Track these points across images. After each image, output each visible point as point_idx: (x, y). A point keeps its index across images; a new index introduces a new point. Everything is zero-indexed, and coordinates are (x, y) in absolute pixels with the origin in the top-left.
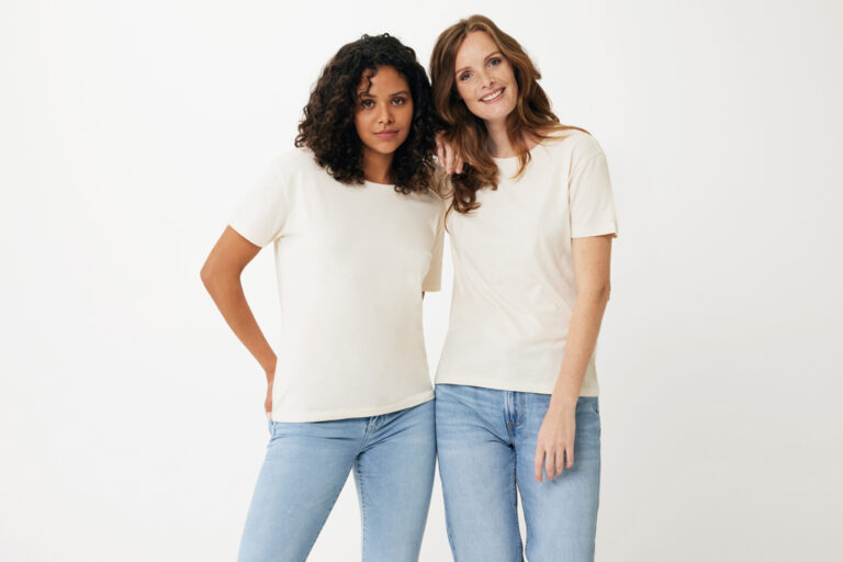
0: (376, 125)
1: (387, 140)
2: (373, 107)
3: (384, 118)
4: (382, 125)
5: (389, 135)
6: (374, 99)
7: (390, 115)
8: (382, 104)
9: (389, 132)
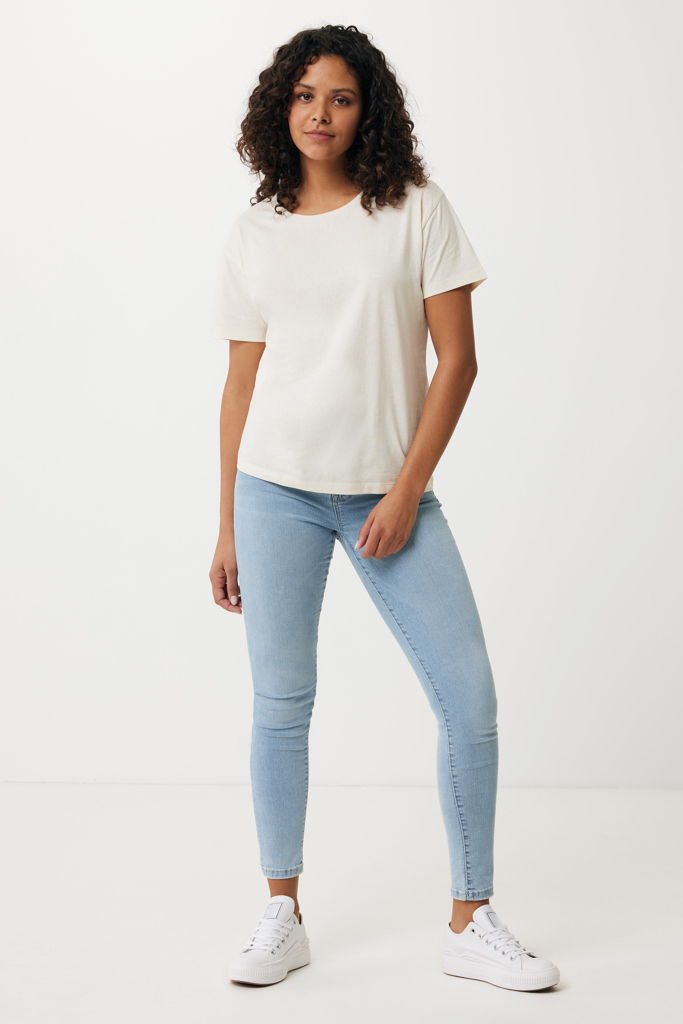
0: (309, 122)
1: (319, 143)
2: (311, 101)
3: (318, 115)
4: (316, 123)
5: (321, 137)
6: (313, 92)
7: (327, 113)
8: (320, 98)
9: (320, 133)
